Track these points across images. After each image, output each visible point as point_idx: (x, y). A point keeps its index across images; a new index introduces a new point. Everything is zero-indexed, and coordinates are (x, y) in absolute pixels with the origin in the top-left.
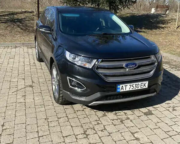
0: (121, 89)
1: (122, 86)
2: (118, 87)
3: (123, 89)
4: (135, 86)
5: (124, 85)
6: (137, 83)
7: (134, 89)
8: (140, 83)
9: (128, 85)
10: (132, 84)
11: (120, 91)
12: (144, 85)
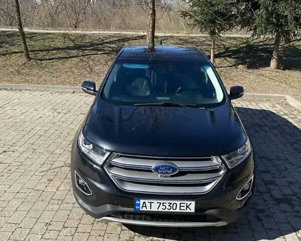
0: (143, 206)
1: (144, 203)
2: (137, 202)
3: (146, 206)
4: (169, 206)
5: (147, 201)
6: (172, 202)
7: (166, 210)
8: (178, 203)
9: (155, 202)
10: (162, 202)
11: (141, 209)
12: (187, 207)
